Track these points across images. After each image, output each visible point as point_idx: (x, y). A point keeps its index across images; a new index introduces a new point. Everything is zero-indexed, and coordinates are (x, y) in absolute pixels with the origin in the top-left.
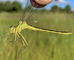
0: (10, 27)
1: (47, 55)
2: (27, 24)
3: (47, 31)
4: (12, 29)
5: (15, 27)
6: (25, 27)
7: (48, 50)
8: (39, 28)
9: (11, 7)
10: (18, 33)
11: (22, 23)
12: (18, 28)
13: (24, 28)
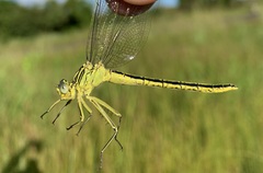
0: (59, 86)
1: (186, 139)
2: (106, 67)
3: (165, 84)
4: (65, 89)
5: (74, 82)
6: (101, 77)
7: (189, 126)
8: (143, 79)
9: (63, 16)
10: (84, 97)
11: (90, 67)
12: (82, 84)
13: (100, 81)
